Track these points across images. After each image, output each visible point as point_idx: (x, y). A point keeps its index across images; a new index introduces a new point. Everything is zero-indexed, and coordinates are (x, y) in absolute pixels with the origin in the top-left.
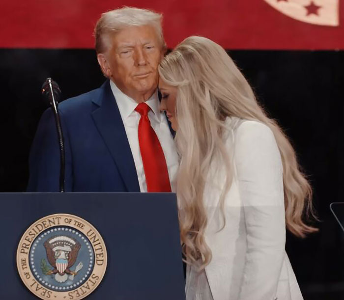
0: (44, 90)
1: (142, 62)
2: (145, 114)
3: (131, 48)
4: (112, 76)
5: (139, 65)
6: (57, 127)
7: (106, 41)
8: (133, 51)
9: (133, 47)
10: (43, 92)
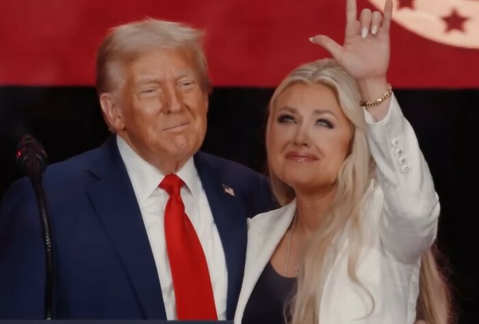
0: (20, 154)
1: (175, 106)
2: (176, 192)
3: (156, 85)
4: (125, 129)
5: (169, 112)
6: (41, 214)
7: (115, 72)
8: (160, 90)
9: (160, 83)
10: (18, 157)
